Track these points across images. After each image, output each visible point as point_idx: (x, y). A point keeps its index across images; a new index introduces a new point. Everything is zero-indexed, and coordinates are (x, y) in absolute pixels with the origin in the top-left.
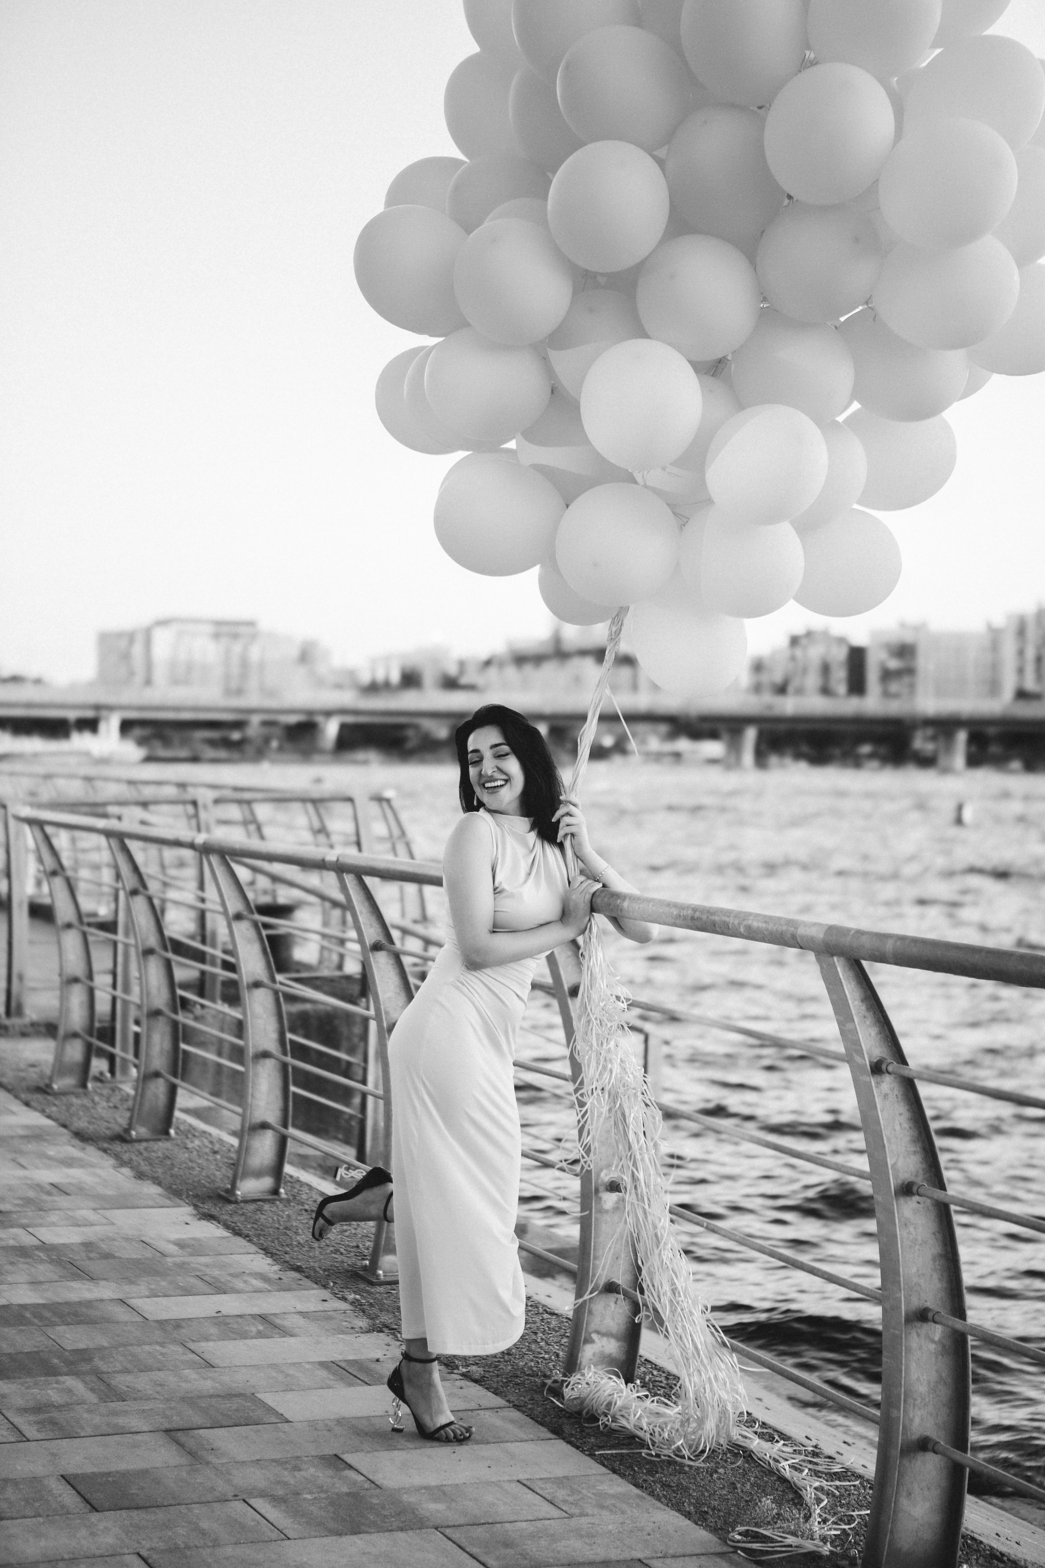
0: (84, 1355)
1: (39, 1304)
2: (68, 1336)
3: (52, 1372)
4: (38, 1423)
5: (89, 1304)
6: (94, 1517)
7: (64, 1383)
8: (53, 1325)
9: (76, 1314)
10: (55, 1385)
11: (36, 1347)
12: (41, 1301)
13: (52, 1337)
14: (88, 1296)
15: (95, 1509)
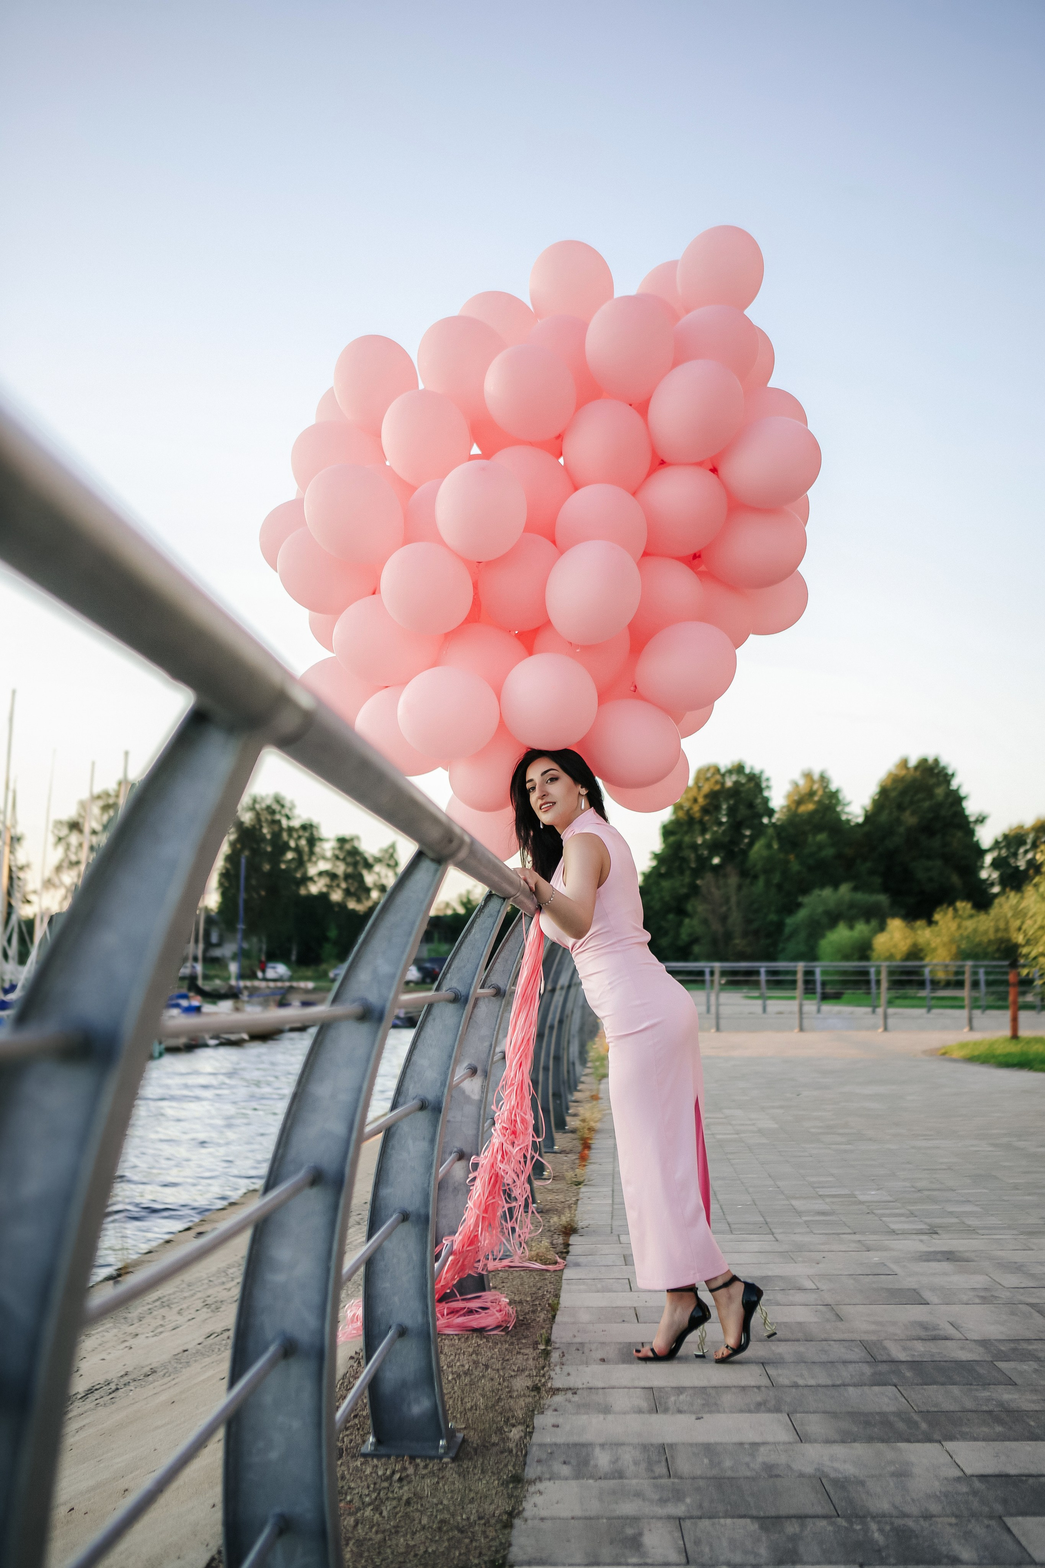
0: (879, 1381)
1: (908, 1441)
2: (886, 1400)
3: (915, 1365)
4: (938, 1329)
5: (846, 1438)
6: (915, 1287)
7: (907, 1356)
8: (899, 1414)
9: (867, 1423)
10: (916, 1354)
11: (925, 1389)
12: (903, 1445)
13: (904, 1400)
14: (839, 1450)
15: (914, 1290)
